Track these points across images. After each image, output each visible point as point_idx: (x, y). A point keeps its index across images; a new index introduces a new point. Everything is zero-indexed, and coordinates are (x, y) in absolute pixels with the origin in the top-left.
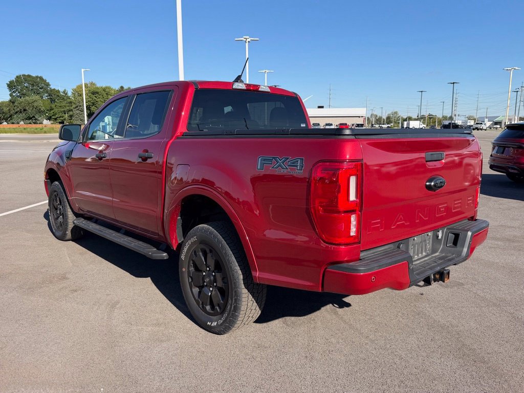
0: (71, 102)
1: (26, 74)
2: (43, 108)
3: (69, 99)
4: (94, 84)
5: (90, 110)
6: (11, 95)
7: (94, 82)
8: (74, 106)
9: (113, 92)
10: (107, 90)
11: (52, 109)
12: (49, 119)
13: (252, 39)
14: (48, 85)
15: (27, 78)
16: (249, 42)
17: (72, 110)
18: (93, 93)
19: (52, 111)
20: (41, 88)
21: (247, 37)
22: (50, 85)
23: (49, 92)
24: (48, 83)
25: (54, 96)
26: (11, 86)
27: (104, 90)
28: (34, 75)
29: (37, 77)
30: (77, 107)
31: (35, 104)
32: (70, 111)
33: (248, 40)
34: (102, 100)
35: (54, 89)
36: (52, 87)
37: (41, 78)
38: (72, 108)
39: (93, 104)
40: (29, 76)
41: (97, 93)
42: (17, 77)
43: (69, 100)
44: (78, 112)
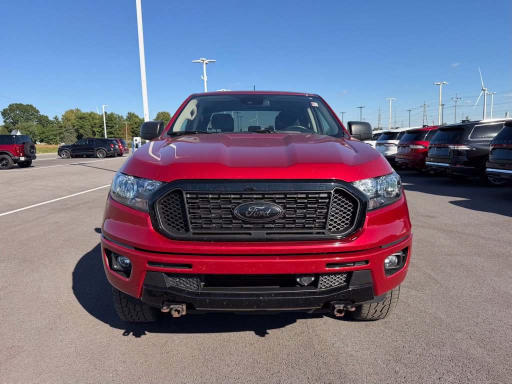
0: (61, 127)
1: (18, 103)
2: (37, 131)
3: (60, 123)
4: (79, 110)
5: (78, 133)
6: (4, 122)
7: (79, 109)
8: (64, 130)
9: (98, 116)
10: (93, 115)
11: (44, 133)
12: (41, 141)
13: (209, 61)
14: (38, 112)
15: (19, 106)
16: (206, 63)
17: (62, 133)
18: (81, 118)
19: (44, 135)
20: (31, 115)
21: (204, 59)
22: (39, 112)
23: (39, 118)
24: (38, 110)
25: (43, 121)
26: (4, 113)
27: (90, 115)
28: (25, 104)
29: (28, 105)
30: (67, 130)
31: (31, 129)
32: (60, 134)
33: (205, 62)
34: (89, 124)
35: (43, 115)
36: (41, 114)
37: (31, 106)
38: (63, 131)
39: (81, 127)
40: (20, 104)
41: (84, 118)
42: (10, 105)
43: (60, 125)
44: (68, 134)
